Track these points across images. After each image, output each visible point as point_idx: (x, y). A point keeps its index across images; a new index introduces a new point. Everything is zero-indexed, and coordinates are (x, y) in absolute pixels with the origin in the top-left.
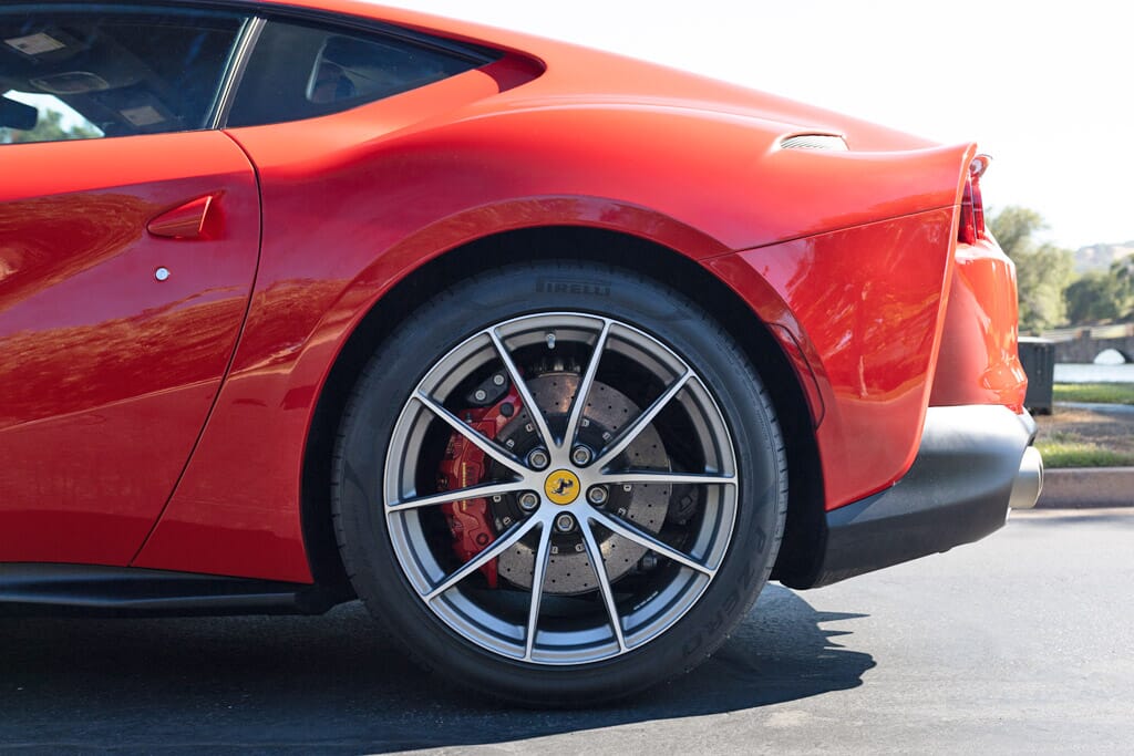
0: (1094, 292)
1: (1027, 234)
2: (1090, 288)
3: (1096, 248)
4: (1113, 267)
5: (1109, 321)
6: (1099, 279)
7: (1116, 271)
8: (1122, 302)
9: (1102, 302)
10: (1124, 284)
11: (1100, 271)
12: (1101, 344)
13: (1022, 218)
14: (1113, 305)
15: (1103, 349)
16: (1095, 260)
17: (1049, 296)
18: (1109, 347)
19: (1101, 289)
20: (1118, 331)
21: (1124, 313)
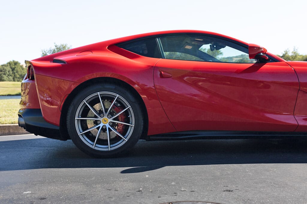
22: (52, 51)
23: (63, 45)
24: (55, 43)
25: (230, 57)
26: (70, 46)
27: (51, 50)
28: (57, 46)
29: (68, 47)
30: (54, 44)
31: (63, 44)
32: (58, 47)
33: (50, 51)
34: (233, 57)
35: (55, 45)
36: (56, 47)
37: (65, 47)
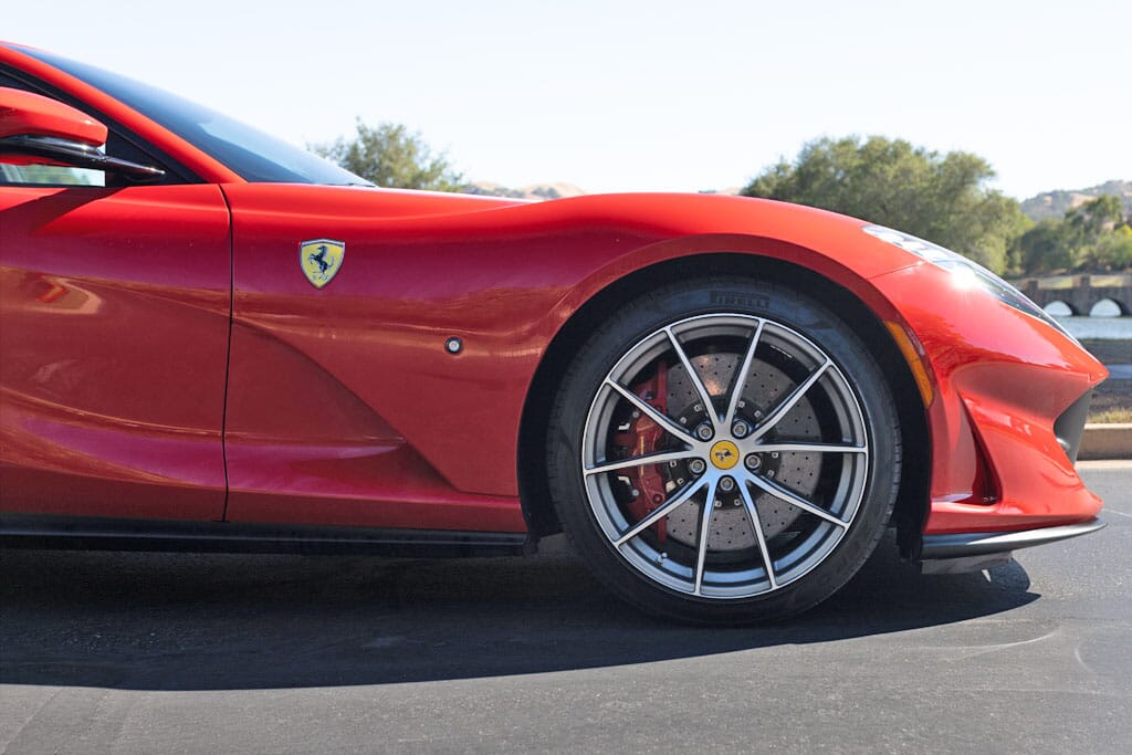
0: (1048, 242)
1: (973, 182)
2: (1044, 238)
3: (1054, 194)
4: (1068, 215)
5: (1063, 270)
6: (1054, 228)
7: (1070, 220)
8: (1076, 252)
9: (1056, 252)
10: (1079, 234)
11: (1056, 219)
12: (1048, 295)
13: (968, 165)
14: (1067, 255)
15: (1050, 301)
16: (1053, 207)
17: (993, 245)
18: (1055, 299)
19: (1056, 238)
20: (1066, 283)
21: (1079, 263)
22: (346, 149)
23: (386, 128)
24: (358, 119)
25: (1062, 192)
26: (415, 134)
27: (342, 147)
28: (366, 130)
29: (409, 137)
30: (355, 121)
31: (388, 124)
32: (370, 135)
33: (338, 150)
34: (1075, 192)
35: (358, 128)
36: (361, 132)
37: (395, 134)
